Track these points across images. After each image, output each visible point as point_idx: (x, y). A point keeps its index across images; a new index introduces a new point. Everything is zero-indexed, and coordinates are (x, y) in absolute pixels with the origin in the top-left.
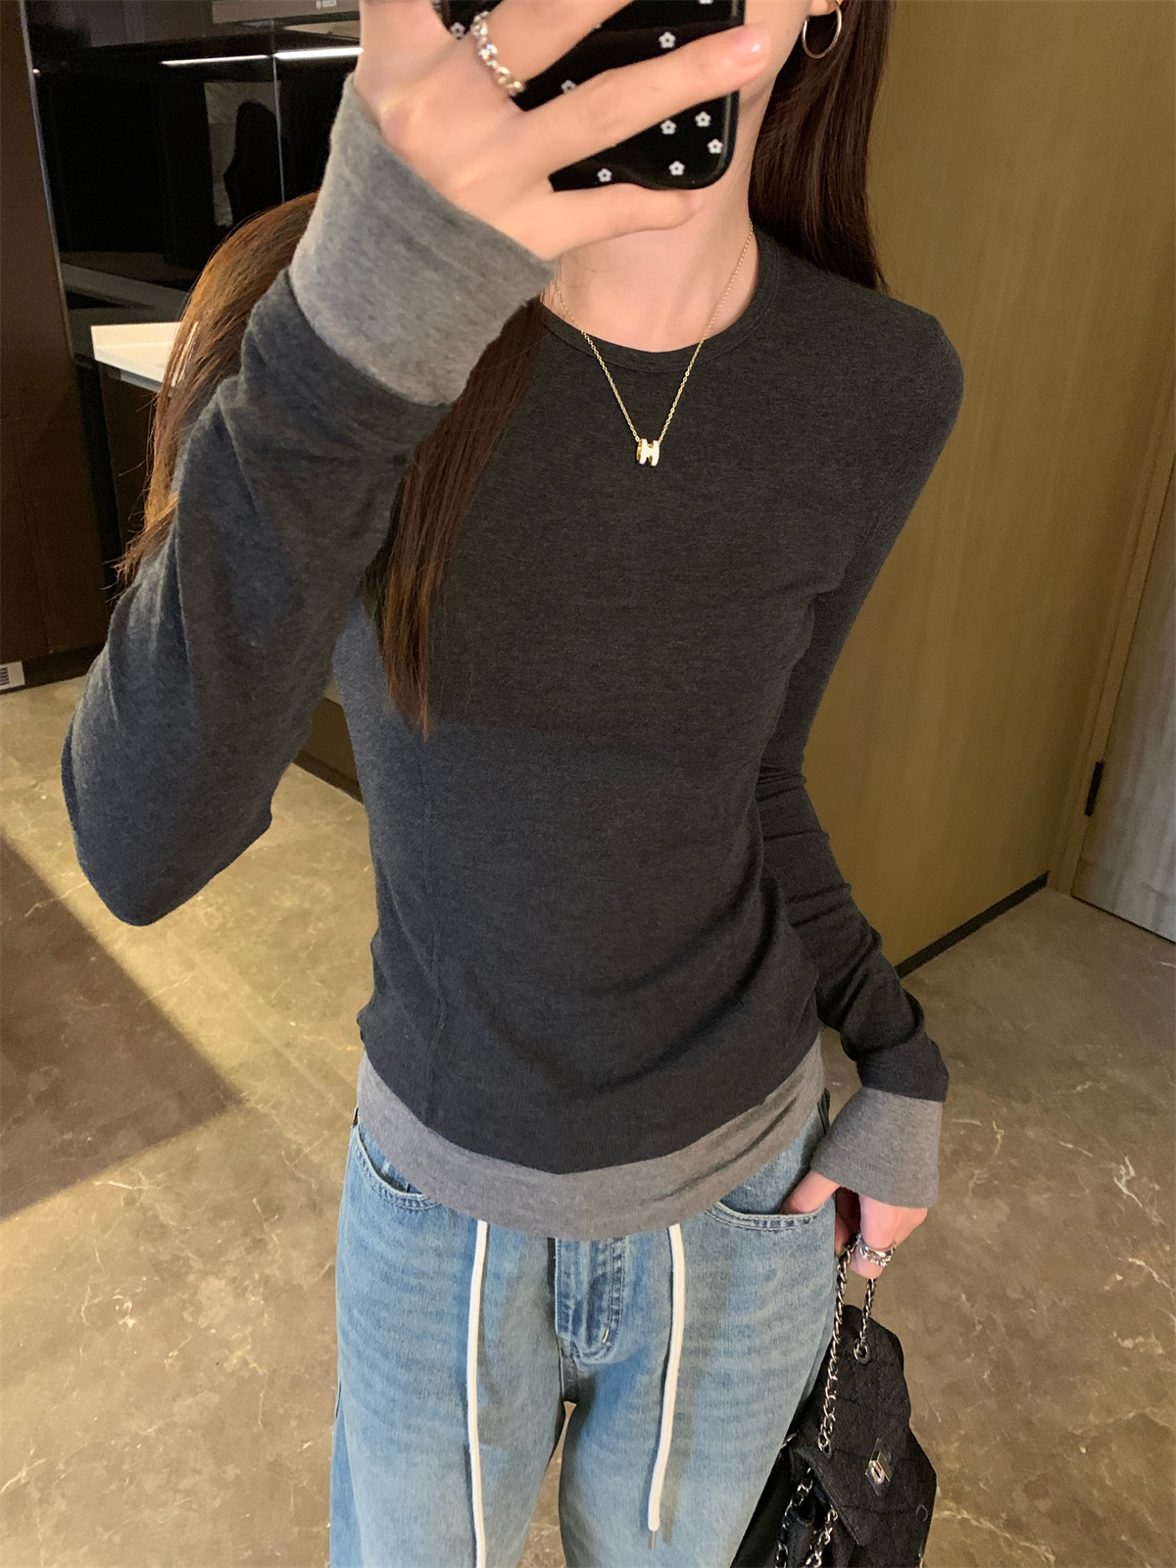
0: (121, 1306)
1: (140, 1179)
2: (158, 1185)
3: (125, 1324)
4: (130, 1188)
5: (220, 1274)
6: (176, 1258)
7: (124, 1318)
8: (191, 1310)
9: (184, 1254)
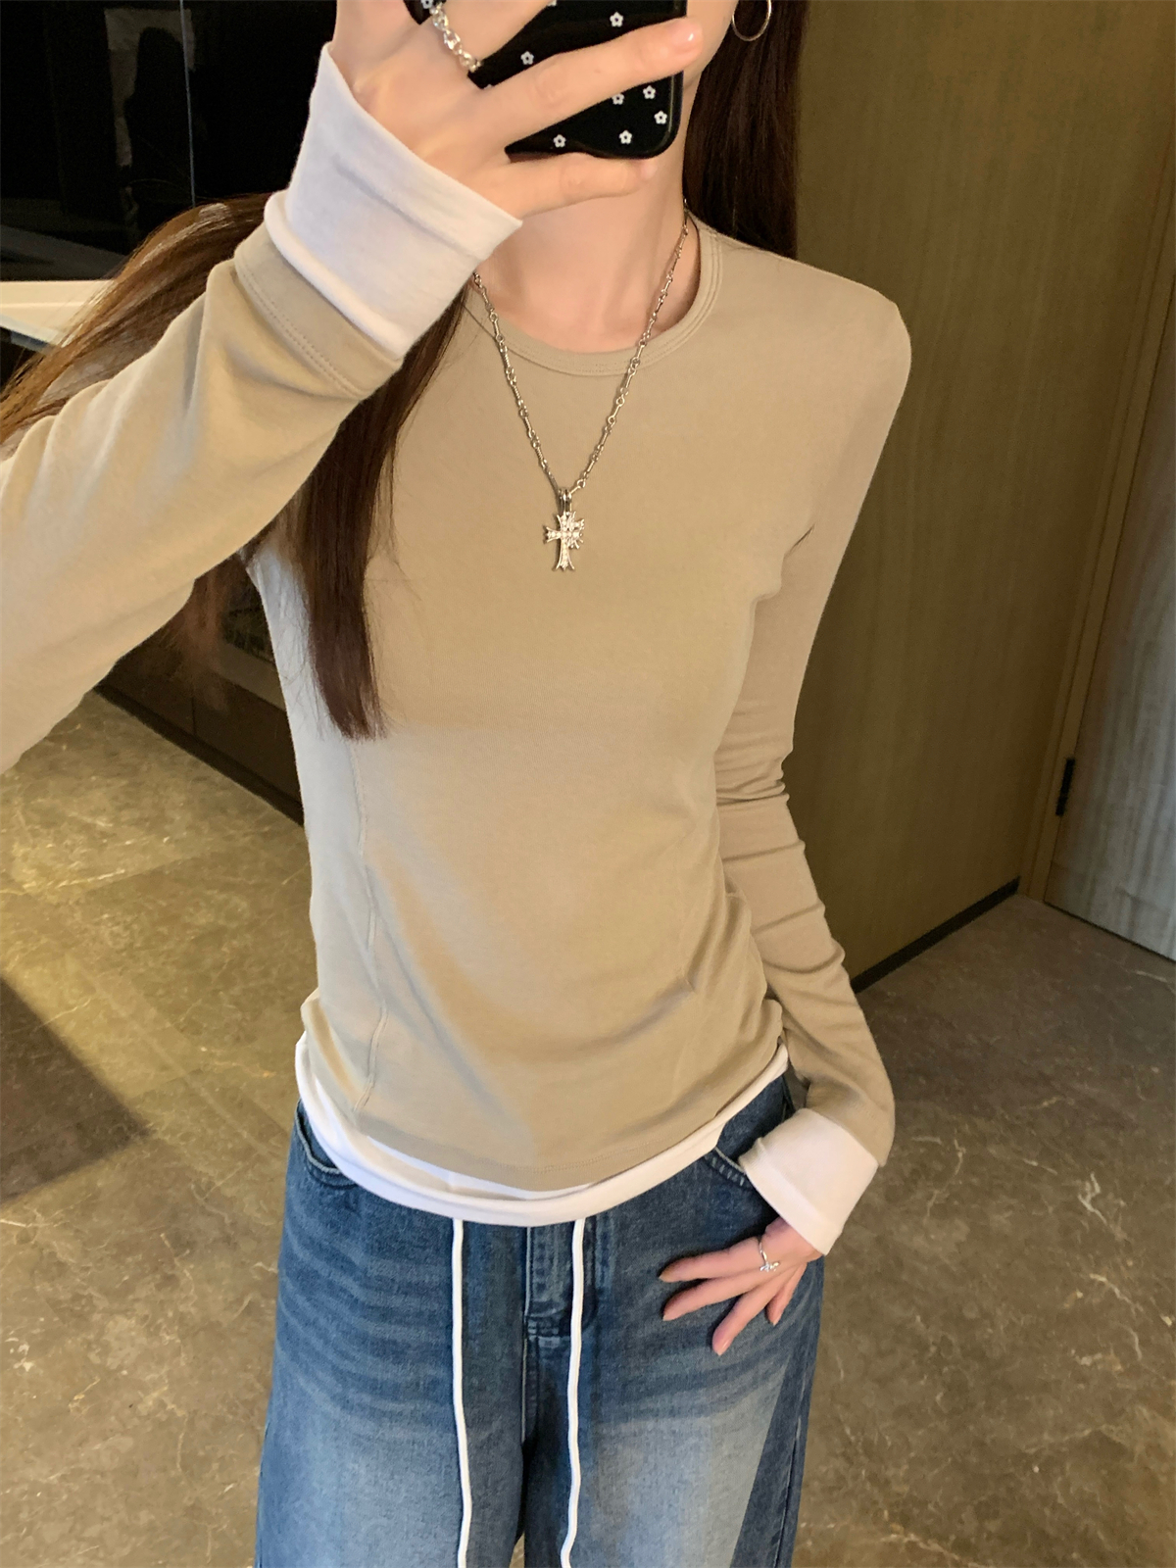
0: (16, 1349)
1: (35, 1217)
2: (56, 1222)
3: (22, 1369)
4: (24, 1225)
5: (129, 1313)
6: (77, 1298)
7: (19, 1361)
8: (97, 1351)
9: (86, 1293)
